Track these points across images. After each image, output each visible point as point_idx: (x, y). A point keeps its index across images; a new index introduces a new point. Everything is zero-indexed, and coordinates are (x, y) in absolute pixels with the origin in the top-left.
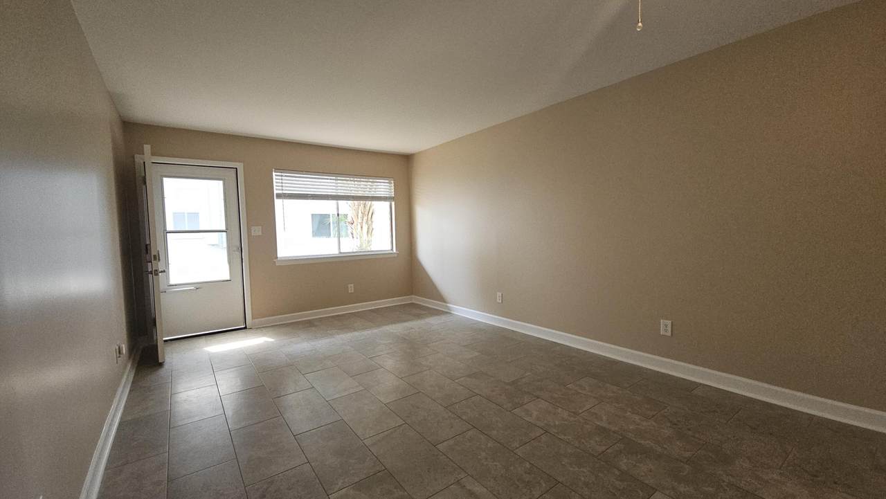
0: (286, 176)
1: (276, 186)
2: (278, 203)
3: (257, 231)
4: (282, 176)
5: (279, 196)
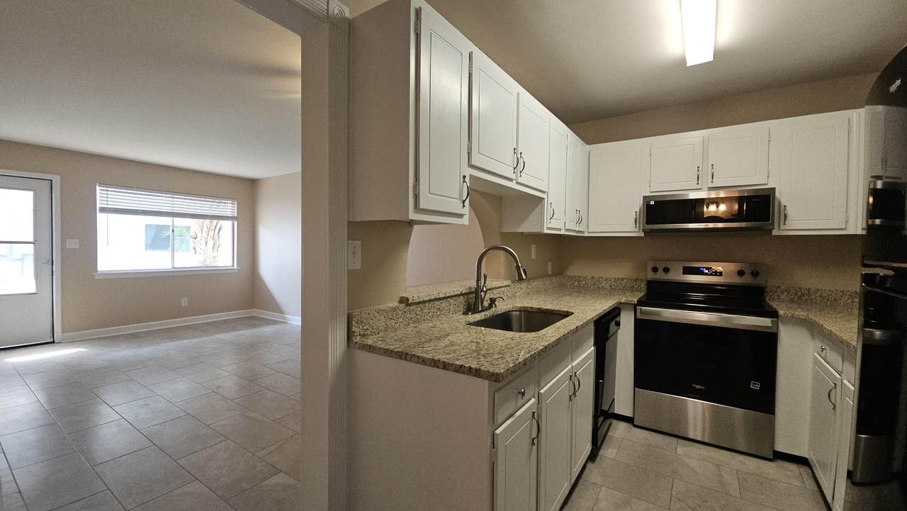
0: (112, 191)
1: (100, 200)
2: (101, 217)
3: (73, 244)
4: (107, 191)
5: (103, 210)
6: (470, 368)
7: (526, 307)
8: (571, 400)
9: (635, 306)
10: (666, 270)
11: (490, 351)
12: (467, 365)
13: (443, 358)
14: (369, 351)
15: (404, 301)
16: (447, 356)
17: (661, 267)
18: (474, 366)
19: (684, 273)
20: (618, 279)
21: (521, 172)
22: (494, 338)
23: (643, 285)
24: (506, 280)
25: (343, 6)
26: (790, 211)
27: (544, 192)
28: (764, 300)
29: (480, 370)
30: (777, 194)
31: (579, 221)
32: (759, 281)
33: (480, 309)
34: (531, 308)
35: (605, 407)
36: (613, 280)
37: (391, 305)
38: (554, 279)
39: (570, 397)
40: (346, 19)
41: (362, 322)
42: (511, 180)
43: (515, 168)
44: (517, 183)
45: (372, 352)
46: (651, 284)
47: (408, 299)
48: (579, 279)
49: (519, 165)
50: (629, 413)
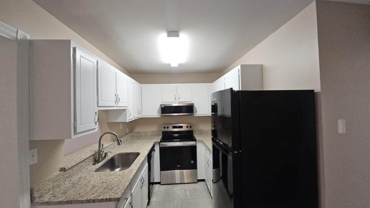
6: (106, 199)
7: (121, 153)
8: (141, 188)
9: (159, 143)
10: (168, 128)
11: (113, 186)
12: (105, 198)
13: (92, 197)
14: (47, 205)
15: (63, 170)
16: (94, 196)
17: (166, 126)
18: (108, 198)
19: (173, 128)
20: (153, 132)
21: (118, 102)
22: (112, 177)
23: (161, 133)
24: (110, 142)
25: (25, 34)
26: (197, 109)
27: (126, 107)
28: (193, 135)
29: (111, 198)
30: (194, 104)
31: (139, 113)
32: (191, 129)
33: (101, 160)
34: (123, 153)
35: (152, 181)
36: (151, 132)
37: (55, 174)
38: (130, 135)
39: (141, 187)
40: (28, 40)
41: (39, 190)
42: (114, 107)
43: (116, 102)
44: (117, 107)
45: (49, 205)
46: (164, 133)
47: (65, 169)
48: (139, 133)
49: (117, 100)
50: (159, 181)
